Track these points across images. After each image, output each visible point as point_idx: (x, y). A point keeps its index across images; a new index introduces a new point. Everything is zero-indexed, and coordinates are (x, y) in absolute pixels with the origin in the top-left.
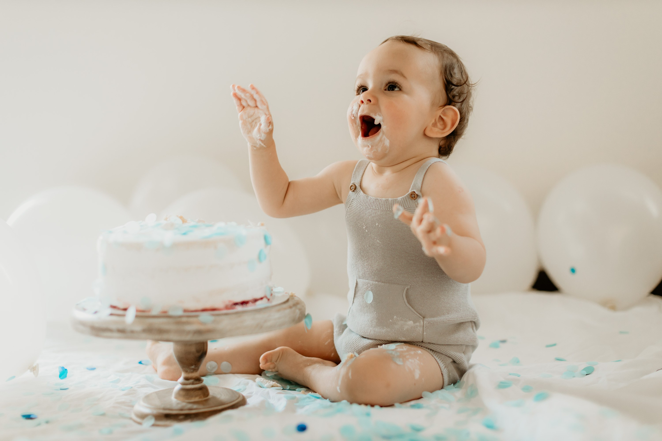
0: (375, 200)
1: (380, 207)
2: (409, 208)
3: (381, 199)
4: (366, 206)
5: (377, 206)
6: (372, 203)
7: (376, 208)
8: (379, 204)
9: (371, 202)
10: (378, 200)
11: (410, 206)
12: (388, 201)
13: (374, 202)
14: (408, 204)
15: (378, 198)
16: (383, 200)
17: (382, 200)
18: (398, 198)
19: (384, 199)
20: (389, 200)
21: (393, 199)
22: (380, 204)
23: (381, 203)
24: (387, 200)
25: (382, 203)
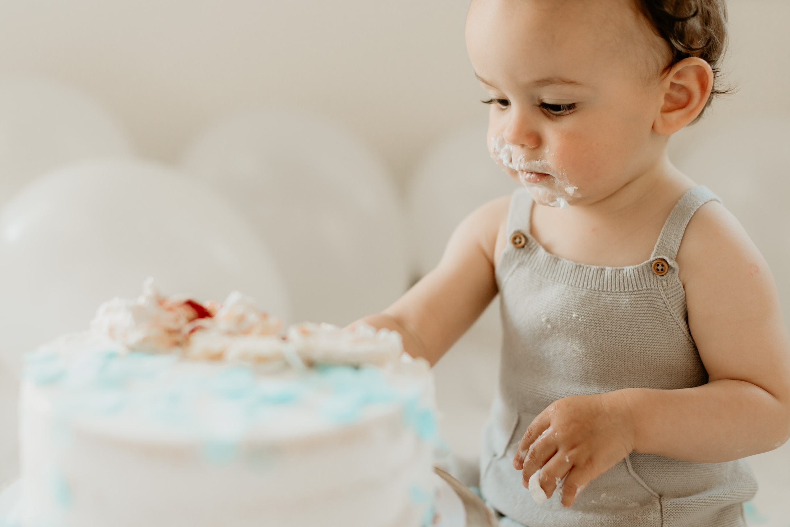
0: (574, 268)
1: (585, 283)
2: (648, 289)
3: (587, 266)
4: (555, 279)
5: (578, 280)
6: (568, 272)
7: (577, 284)
8: (583, 276)
9: (566, 271)
10: (581, 269)
11: (649, 287)
12: (603, 272)
13: (573, 271)
14: (645, 282)
15: (582, 265)
16: (592, 270)
17: (590, 270)
18: (625, 268)
19: (595, 267)
20: (605, 270)
21: (614, 268)
22: (587, 278)
23: (587, 274)
24: (602, 270)
25: (591, 276)
